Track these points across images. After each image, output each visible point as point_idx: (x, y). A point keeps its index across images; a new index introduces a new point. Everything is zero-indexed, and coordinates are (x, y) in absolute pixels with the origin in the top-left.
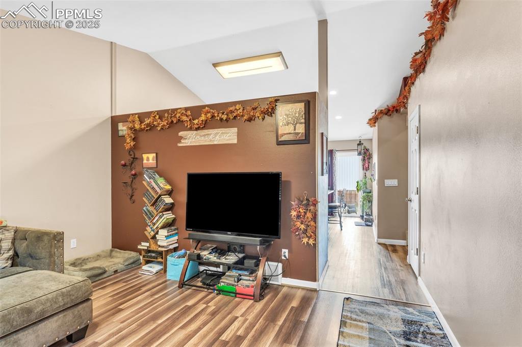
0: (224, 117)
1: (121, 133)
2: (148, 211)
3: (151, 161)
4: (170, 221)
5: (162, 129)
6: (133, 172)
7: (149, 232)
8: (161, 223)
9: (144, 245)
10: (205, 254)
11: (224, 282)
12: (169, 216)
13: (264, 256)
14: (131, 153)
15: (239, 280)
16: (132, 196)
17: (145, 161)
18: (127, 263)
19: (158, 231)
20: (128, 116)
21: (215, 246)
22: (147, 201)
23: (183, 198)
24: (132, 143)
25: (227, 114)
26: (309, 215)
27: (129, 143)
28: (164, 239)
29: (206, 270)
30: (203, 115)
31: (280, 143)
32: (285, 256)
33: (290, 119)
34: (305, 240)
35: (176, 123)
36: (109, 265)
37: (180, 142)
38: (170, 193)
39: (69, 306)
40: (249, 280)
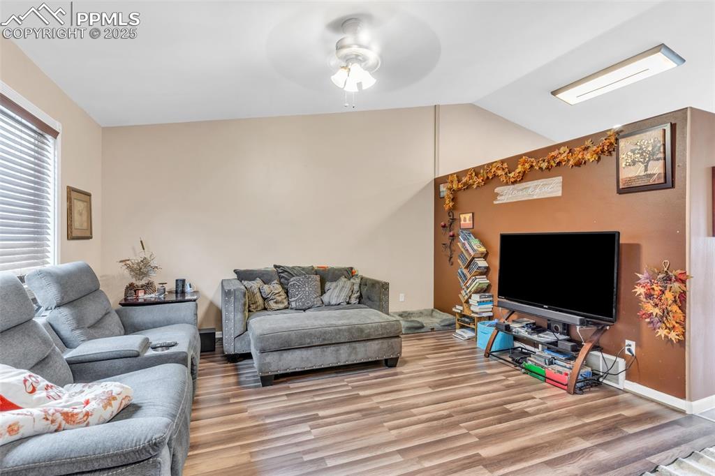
0: (544, 165)
1: (442, 195)
2: (463, 274)
3: (468, 222)
4: (485, 286)
5: (478, 186)
6: (451, 234)
7: (463, 296)
8: (473, 287)
9: (458, 309)
10: (516, 327)
11: (532, 361)
12: (483, 281)
13: (590, 342)
14: (451, 214)
15: (551, 363)
16: (451, 258)
17: (462, 222)
18: (443, 324)
19: (471, 296)
20: (447, 176)
21: (532, 321)
22: (461, 264)
23: (496, 262)
24: (451, 204)
25: (549, 162)
26: (669, 296)
27: (448, 204)
28: (476, 306)
29: (522, 348)
30: (519, 166)
31: (621, 191)
32: (629, 350)
33: (639, 155)
34: (662, 332)
35: (492, 178)
36: (428, 322)
37: (496, 199)
38: (485, 256)
39: (385, 336)
40: (565, 367)
